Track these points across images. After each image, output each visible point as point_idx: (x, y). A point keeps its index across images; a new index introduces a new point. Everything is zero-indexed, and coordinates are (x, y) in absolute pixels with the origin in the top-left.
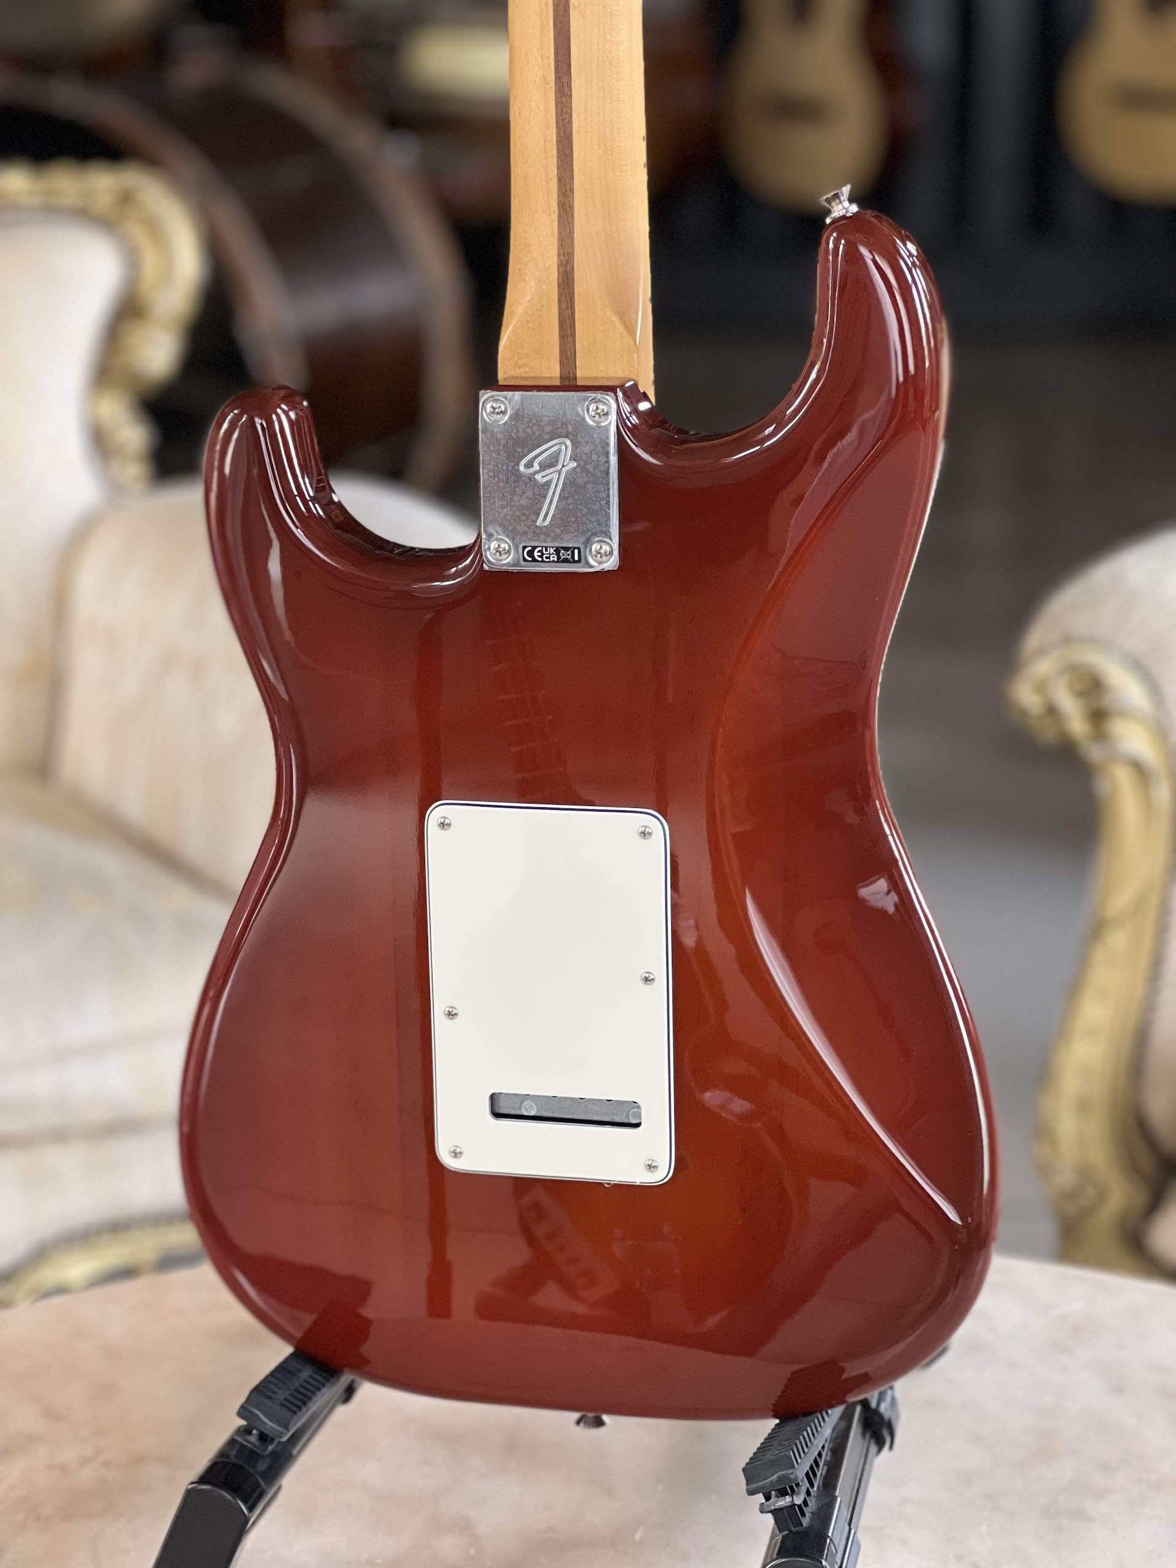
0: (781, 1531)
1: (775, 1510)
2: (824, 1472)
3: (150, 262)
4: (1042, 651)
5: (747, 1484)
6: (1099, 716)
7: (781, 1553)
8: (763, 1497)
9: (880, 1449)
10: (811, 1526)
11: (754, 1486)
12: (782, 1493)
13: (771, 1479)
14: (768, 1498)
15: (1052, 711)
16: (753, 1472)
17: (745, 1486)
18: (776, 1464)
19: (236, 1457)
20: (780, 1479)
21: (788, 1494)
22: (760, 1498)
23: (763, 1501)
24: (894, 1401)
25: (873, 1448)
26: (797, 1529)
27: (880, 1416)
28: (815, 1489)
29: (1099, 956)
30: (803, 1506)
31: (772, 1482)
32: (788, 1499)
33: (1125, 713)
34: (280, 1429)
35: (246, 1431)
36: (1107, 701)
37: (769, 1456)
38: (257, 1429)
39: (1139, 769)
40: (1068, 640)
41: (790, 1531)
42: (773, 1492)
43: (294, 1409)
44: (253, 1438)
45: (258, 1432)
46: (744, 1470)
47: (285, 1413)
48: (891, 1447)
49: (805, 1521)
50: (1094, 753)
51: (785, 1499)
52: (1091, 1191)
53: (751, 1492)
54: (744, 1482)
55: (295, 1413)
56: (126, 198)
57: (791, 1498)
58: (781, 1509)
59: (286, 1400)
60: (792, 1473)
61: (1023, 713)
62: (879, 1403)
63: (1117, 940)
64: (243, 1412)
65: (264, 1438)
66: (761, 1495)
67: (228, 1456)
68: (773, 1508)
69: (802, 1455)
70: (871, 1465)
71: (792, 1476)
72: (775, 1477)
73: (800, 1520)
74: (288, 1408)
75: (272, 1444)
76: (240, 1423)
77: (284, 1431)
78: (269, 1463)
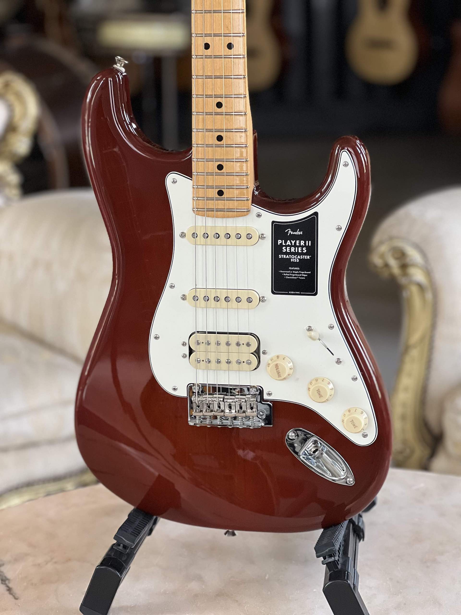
0: (330, 571)
1: (328, 563)
2: (343, 549)
3: (18, 110)
4: (381, 243)
5: (316, 554)
6: (404, 267)
7: (330, 580)
8: (323, 558)
9: (360, 541)
10: (341, 568)
11: (319, 554)
12: (330, 556)
13: (326, 551)
14: (325, 558)
15: (387, 265)
16: (319, 549)
17: (315, 554)
18: (327, 545)
19: (114, 555)
20: (329, 551)
21: (333, 557)
22: (322, 559)
23: (323, 560)
24: (363, 522)
25: (358, 541)
26: (336, 570)
27: (360, 527)
28: (341, 555)
29: (408, 359)
30: (338, 561)
31: (326, 552)
32: (333, 558)
33: (414, 265)
34: (131, 543)
35: (118, 544)
36: (408, 260)
37: (324, 542)
38: (122, 544)
39: (420, 286)
40: (391, 238)
41: (334, 571)
42: (327, 556)
43: (136, 535)
44: (121, 547)
45: (122, 545)
46: (315, 548)
47: (133, 537)
48: (363, 540)
49: (339, 567)
50: (403, 281)
51: (332, 558)
52: (408, 451)
53: (318, 557)
54: (315, 553)
55: (136, 537)
56: (7, 85)
57: (334, 558)
58: (330, 562)
59: (132, 532)
60: (334, 548)
61: (375, 266)
62: (358, 523)
63: (414, 353)
64: (116, 538)
65: (125, 547)
66: (322, 557)
67: (110, 555)
68: (327, 562)
69: (337, 542)
70: (358, 546)
71: (334, 549)
72: (327, 550)
73: (337, 566)
74: (134, 535)
75: (128, 549)
76: (115, 542)
77: (132, 544)
78: (126, 557)
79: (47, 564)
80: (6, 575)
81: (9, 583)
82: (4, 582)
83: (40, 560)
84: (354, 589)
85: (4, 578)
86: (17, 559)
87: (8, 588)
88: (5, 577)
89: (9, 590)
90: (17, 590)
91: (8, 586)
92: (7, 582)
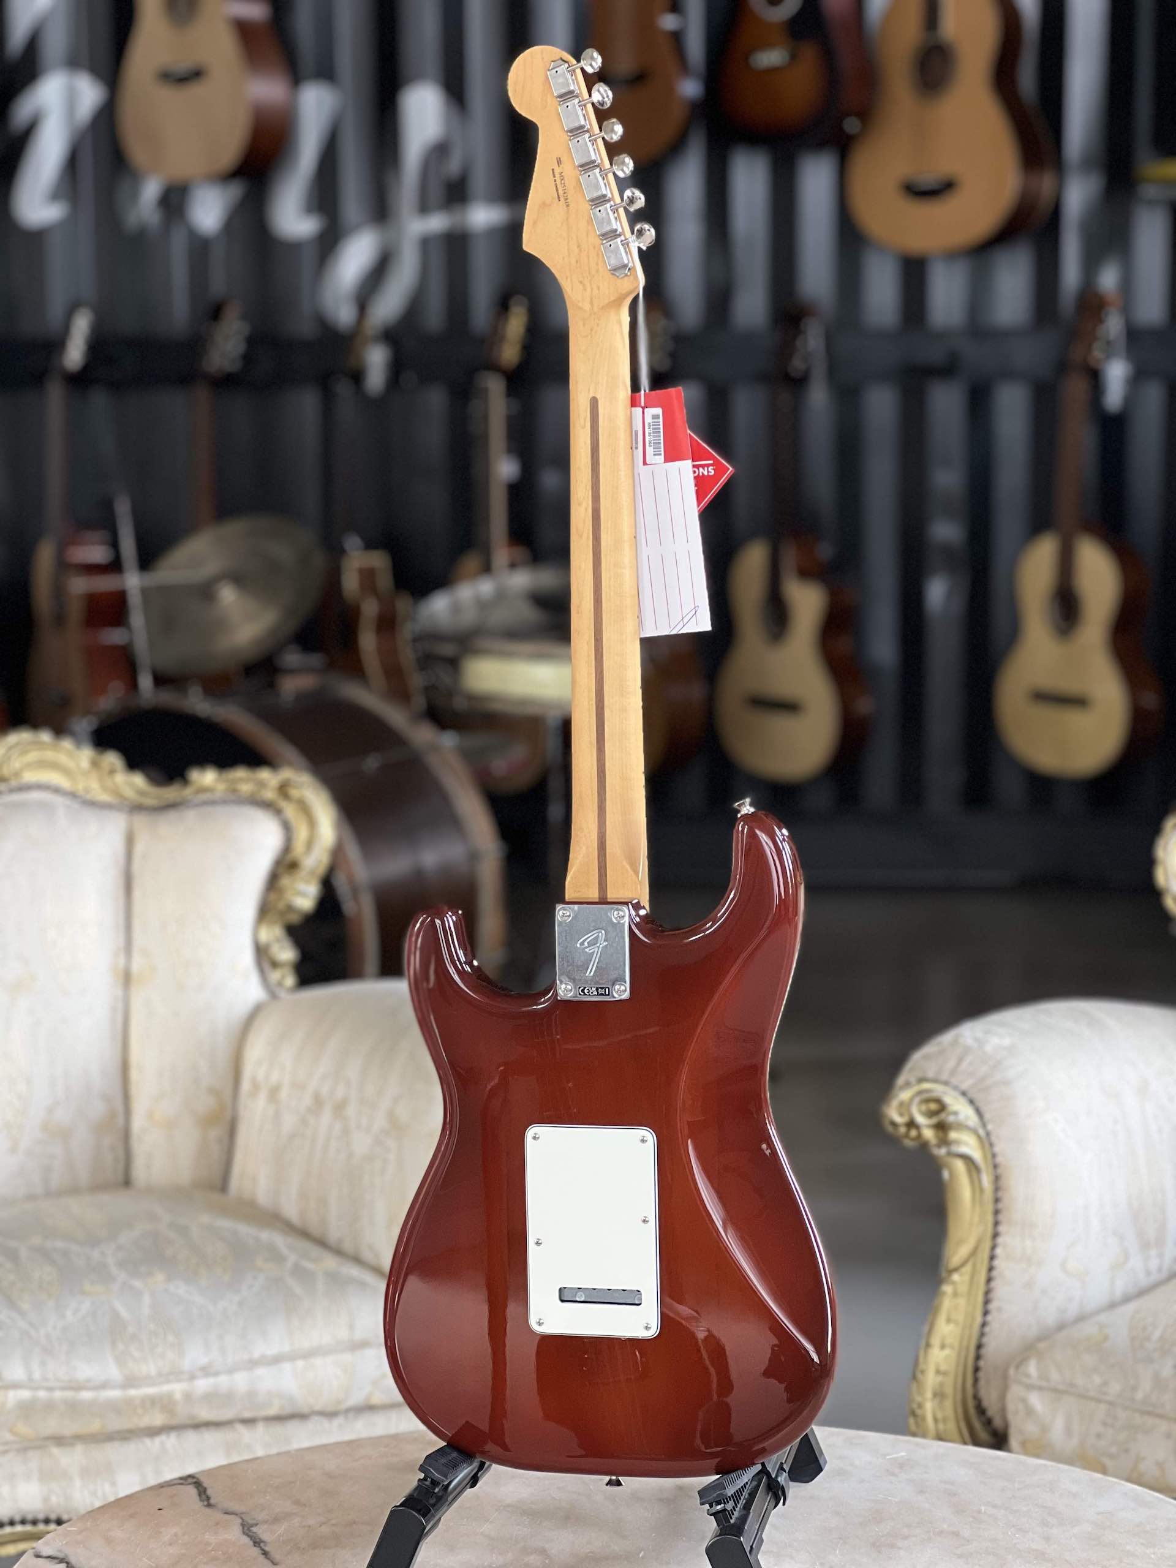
0: (719, 1526)
1: (715, 1513)
2: (744, 1500)
5: (700, 1500)
6: (942, 1127)
7: (718, 1536)
9: (777, 1503)
10: (736, 1524)
11: (703, 1501)
12: (719, 1503)
13: (713, 1498)
14: (711, 1506)
15: (911, 1124)
16: (703, 1496)
18: (716, 1488)
19: (418, 1495)
20: (719, 1497)
21: (723, 1504)
22: (707, 1506)
23: (708, 1508)
25: (773, 1501)
26: (728, 1524)
27: (777, 1483)
30: (731, 1513)
32: (723, 1506)
33: (960, 1126)
34: (442, 1478)
35: (424, 1480)
36: (950, 1118)
37: (712, 1485)
38: (430, 1478)
39: (970, 1162)
40: (923, 1079)
41: (724, 1526)
42: (713, 1504)
43: (450, 1468)
44: (428, 1483)
45: (431, 1480)
46: (699, 1495)
47: (445, 1470)
49: (733, 1521)
50: (941, 1152)
51: (721, 1506)
53: (703, 1504)
55: (450, 1470)
57: (725, 1506)
58: (719, 1512)
59: (446, 1463)
61: (891, 1125)
64: (422, 1470)
65: (434, 1483)
67: (413, 1496)
68: (714, 1511)
69: (730, 1484)
71: (724, 1493)
72: (715, 1495)
73: (729, 1519)
74: (447, 1467)
75: (438, 1487)
76: (422, 1476)
77: (444, 1479)
78: (434, 1500)
79: (321, 1526)
80: (261, 1536)
81: (265, 1546)
82: (257, 1545)
83: (311, 1521)
84: (750, 1553)
85: (258, 1540)
86: (276, 1520)
87: (263, 1552)
88: (260, 1539)
89: (265, 1554)
90: (276, 1555)
91: (263, 1550)
92: (262, 1545)
